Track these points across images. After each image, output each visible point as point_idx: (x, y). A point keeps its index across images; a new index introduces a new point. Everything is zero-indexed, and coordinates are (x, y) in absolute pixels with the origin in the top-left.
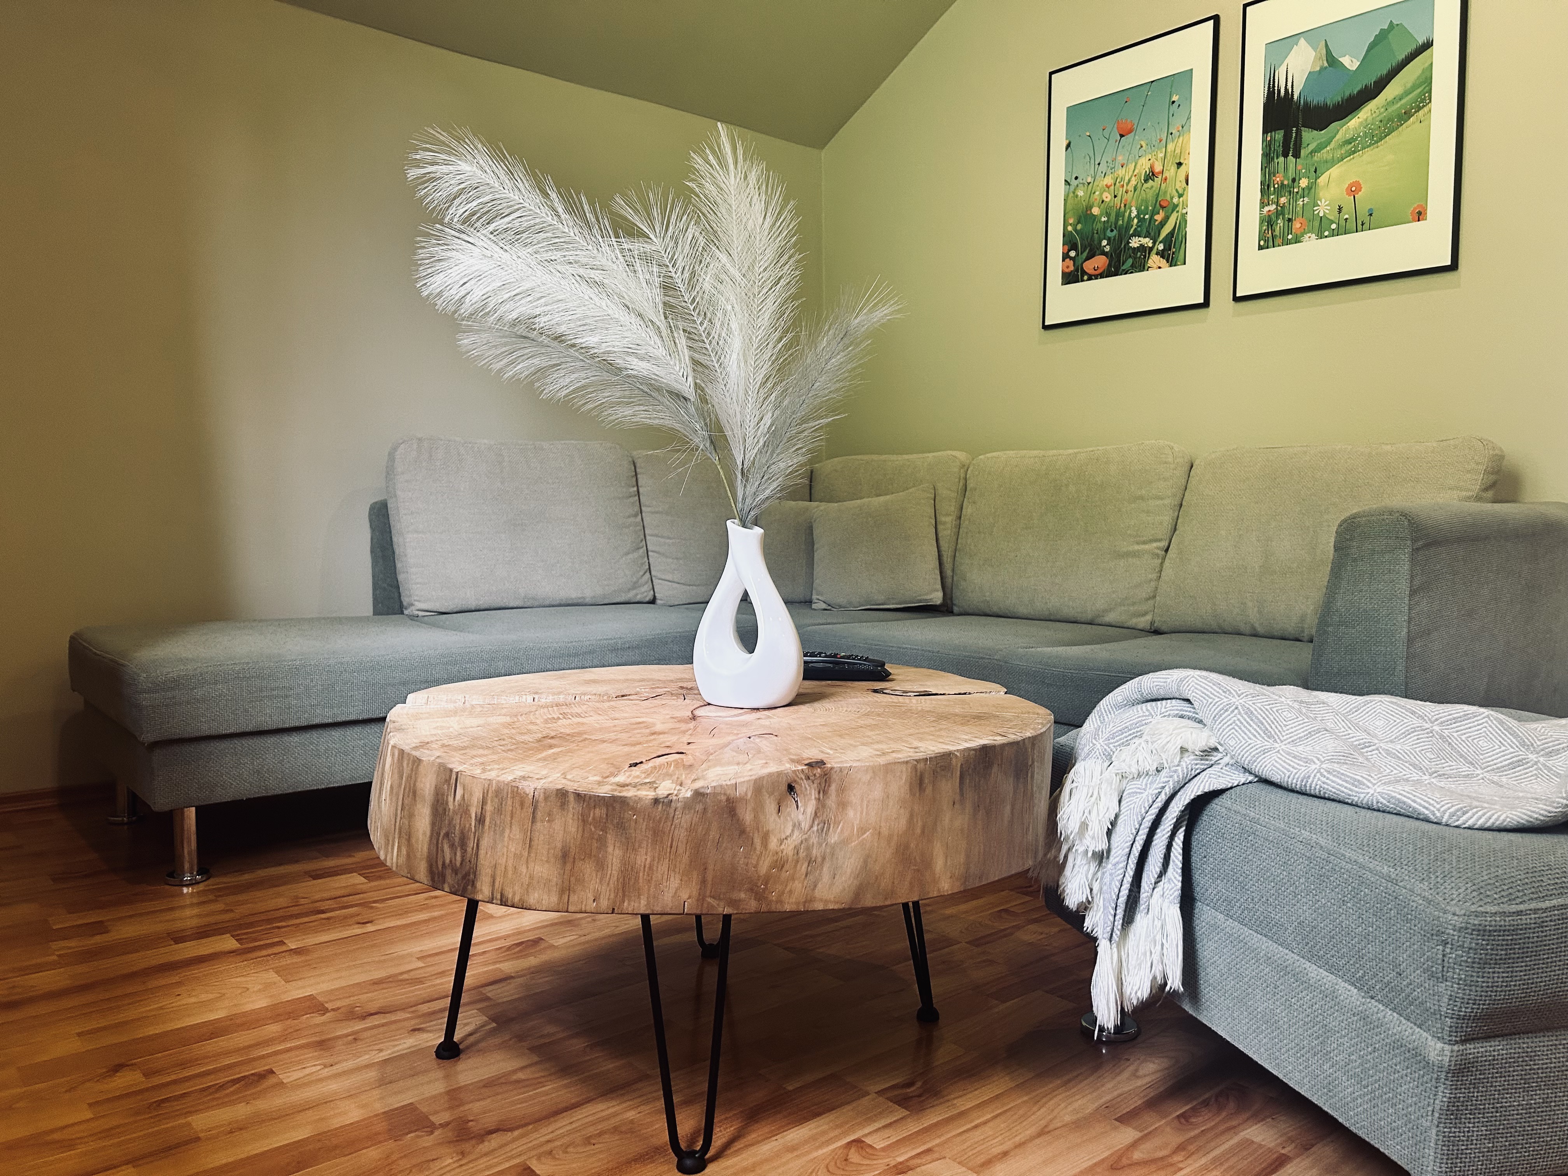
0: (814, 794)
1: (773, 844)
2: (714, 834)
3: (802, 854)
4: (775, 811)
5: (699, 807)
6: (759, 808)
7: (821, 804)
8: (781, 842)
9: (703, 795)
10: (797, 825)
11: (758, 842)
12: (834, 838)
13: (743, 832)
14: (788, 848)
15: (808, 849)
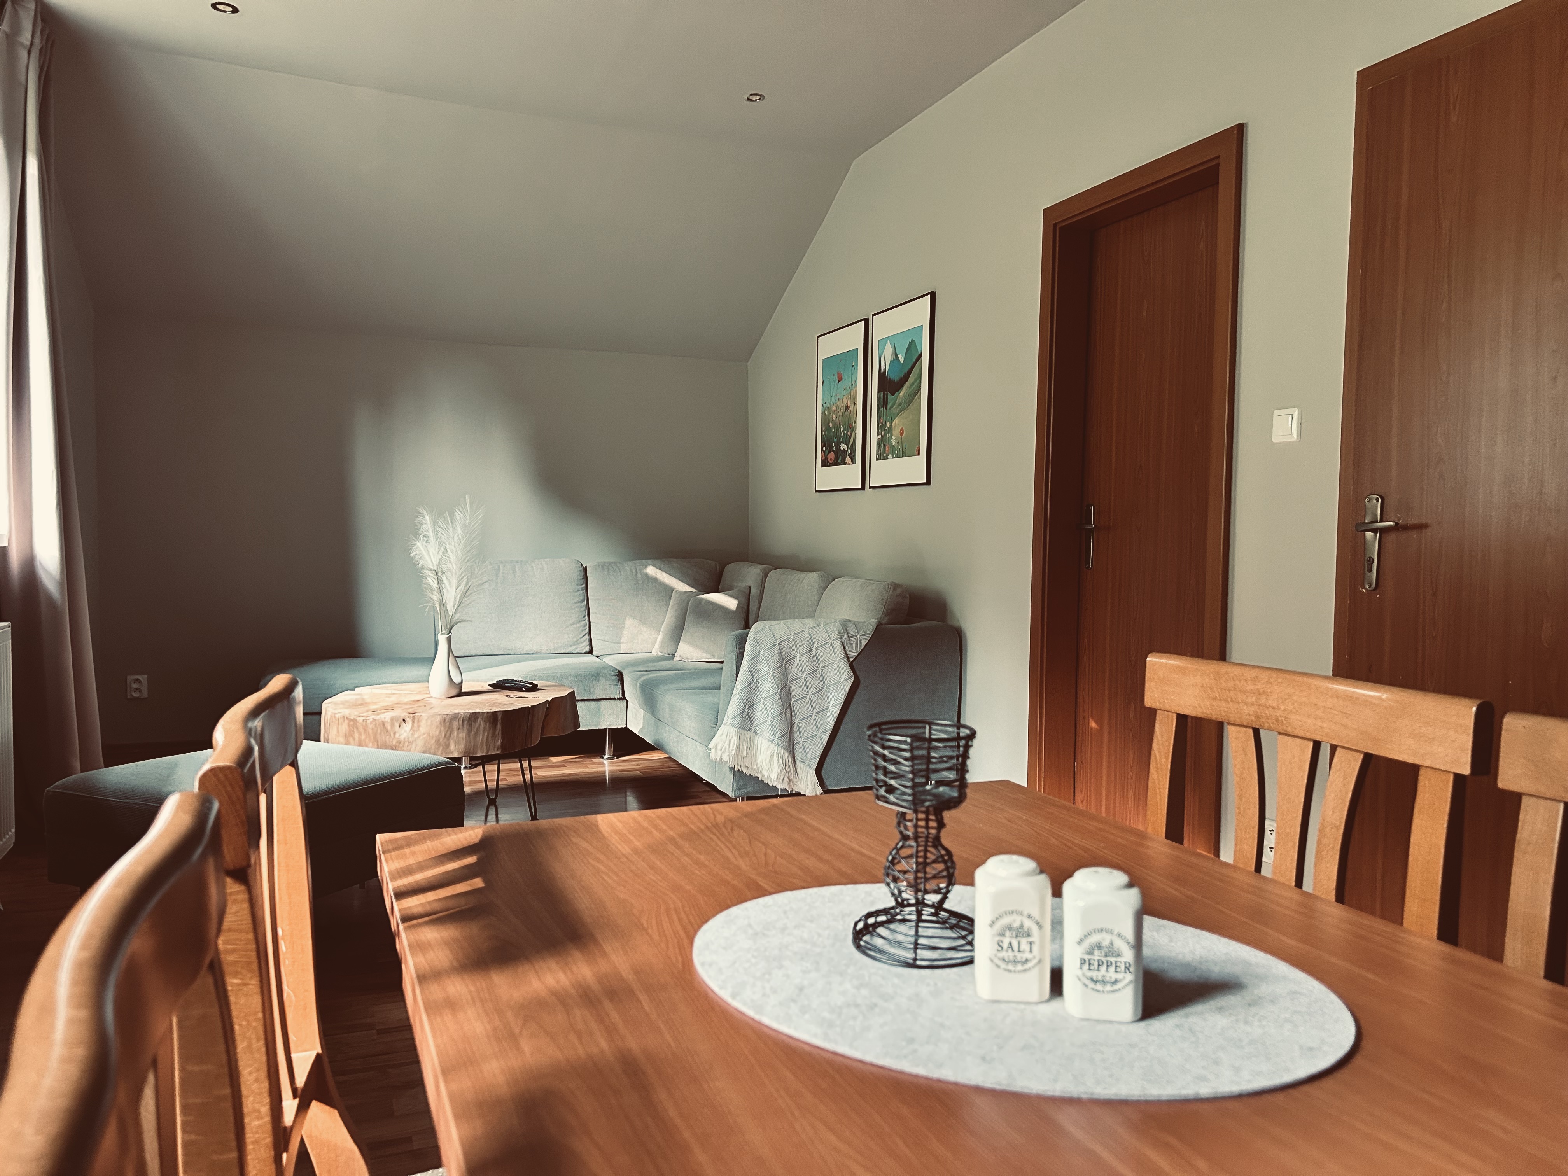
0: (411, 723)
1: (397, 736)
2: (379, 731)
3: (406, 740)
4: (398, 727)
5: (374, 723)
6: (393, 725)
7: (413, 726)
8: (400, 735)
9: (375, 720)
10: (405, 731)
11: (392, 735)
12: (416, 736)
13: (387, 731)
14: (402, 738)
15: (408, 738)
